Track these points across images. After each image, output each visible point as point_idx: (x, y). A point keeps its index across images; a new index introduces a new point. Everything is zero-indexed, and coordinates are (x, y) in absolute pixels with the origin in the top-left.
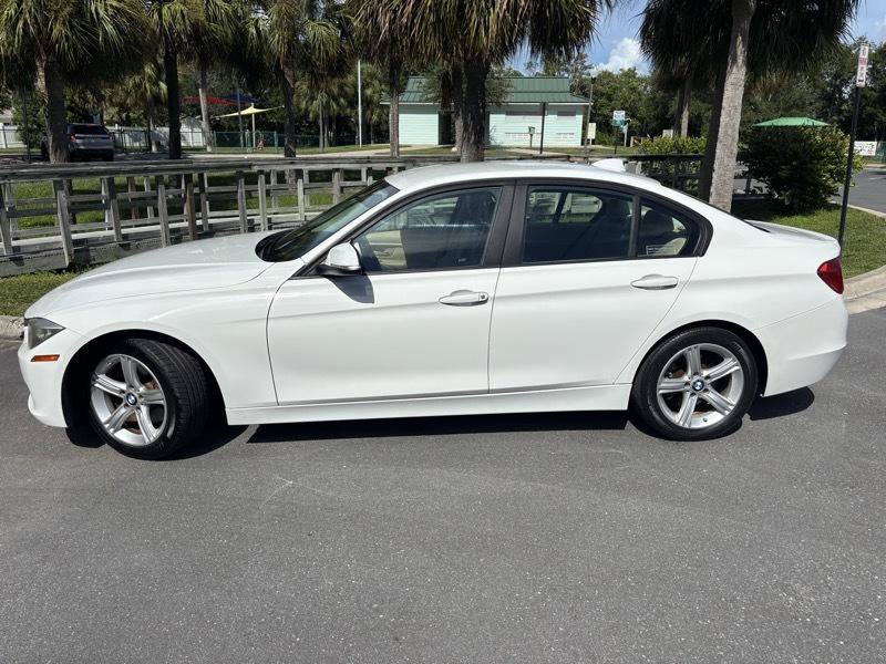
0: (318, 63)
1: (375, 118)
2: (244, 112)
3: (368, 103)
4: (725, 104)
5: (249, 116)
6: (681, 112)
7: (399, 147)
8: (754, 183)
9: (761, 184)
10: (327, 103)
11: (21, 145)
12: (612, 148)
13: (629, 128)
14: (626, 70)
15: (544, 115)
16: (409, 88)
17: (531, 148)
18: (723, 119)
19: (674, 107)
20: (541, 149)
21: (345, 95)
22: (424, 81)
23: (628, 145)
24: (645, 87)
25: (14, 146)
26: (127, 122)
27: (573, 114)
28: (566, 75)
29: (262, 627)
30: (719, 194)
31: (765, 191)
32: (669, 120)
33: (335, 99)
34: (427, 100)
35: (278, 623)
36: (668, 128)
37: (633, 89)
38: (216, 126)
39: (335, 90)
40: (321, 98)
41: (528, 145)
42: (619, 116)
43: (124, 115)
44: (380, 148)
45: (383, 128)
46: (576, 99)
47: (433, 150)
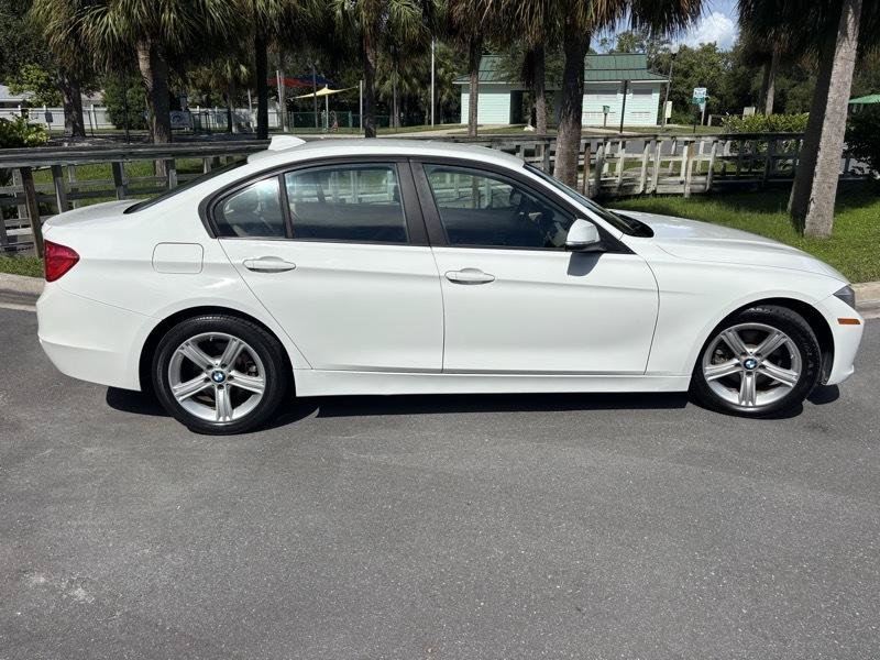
0: (400, 43)
1: (444, 98)
2: (318, 93)
3: (440, 82)
4: (833, 80)
5: (323, 97)
6: (765, 88)
7: (477, 126)
8: (853, 162)
9: (861, 165)
10: (400, 83)
11: (110, 126)
12: (692, 127)
13: (707, 106)
14: (706, 44)
15: (625, 93)
16: (481, 68)
17: (605, 127)
18: (832, 95)
19: (757, 83)
20: (621, 129)
21: (417, 75)
22: (498, 60)
23: (705, 123)
24: (726, 63)
25: (105, 127)
26: (208, 104)
27: (649, 92)
28: (641, 52)
29: (445, 591)
30: (825, 174)
31: (867, 171)
32: (750, 97)
33: (407, 79)
34: (501, 79)
35: (460, 587)
36: (749, 105)
37: (713, 64)
38: (291, 107)
39: (409, 71)
40: (394, 79)
41: (602, 124)
42: (700, 93)
43: (204, 97)
44: (452, 127)
45: (454, 107)
46: (652, 76)
47: (505, 129)
